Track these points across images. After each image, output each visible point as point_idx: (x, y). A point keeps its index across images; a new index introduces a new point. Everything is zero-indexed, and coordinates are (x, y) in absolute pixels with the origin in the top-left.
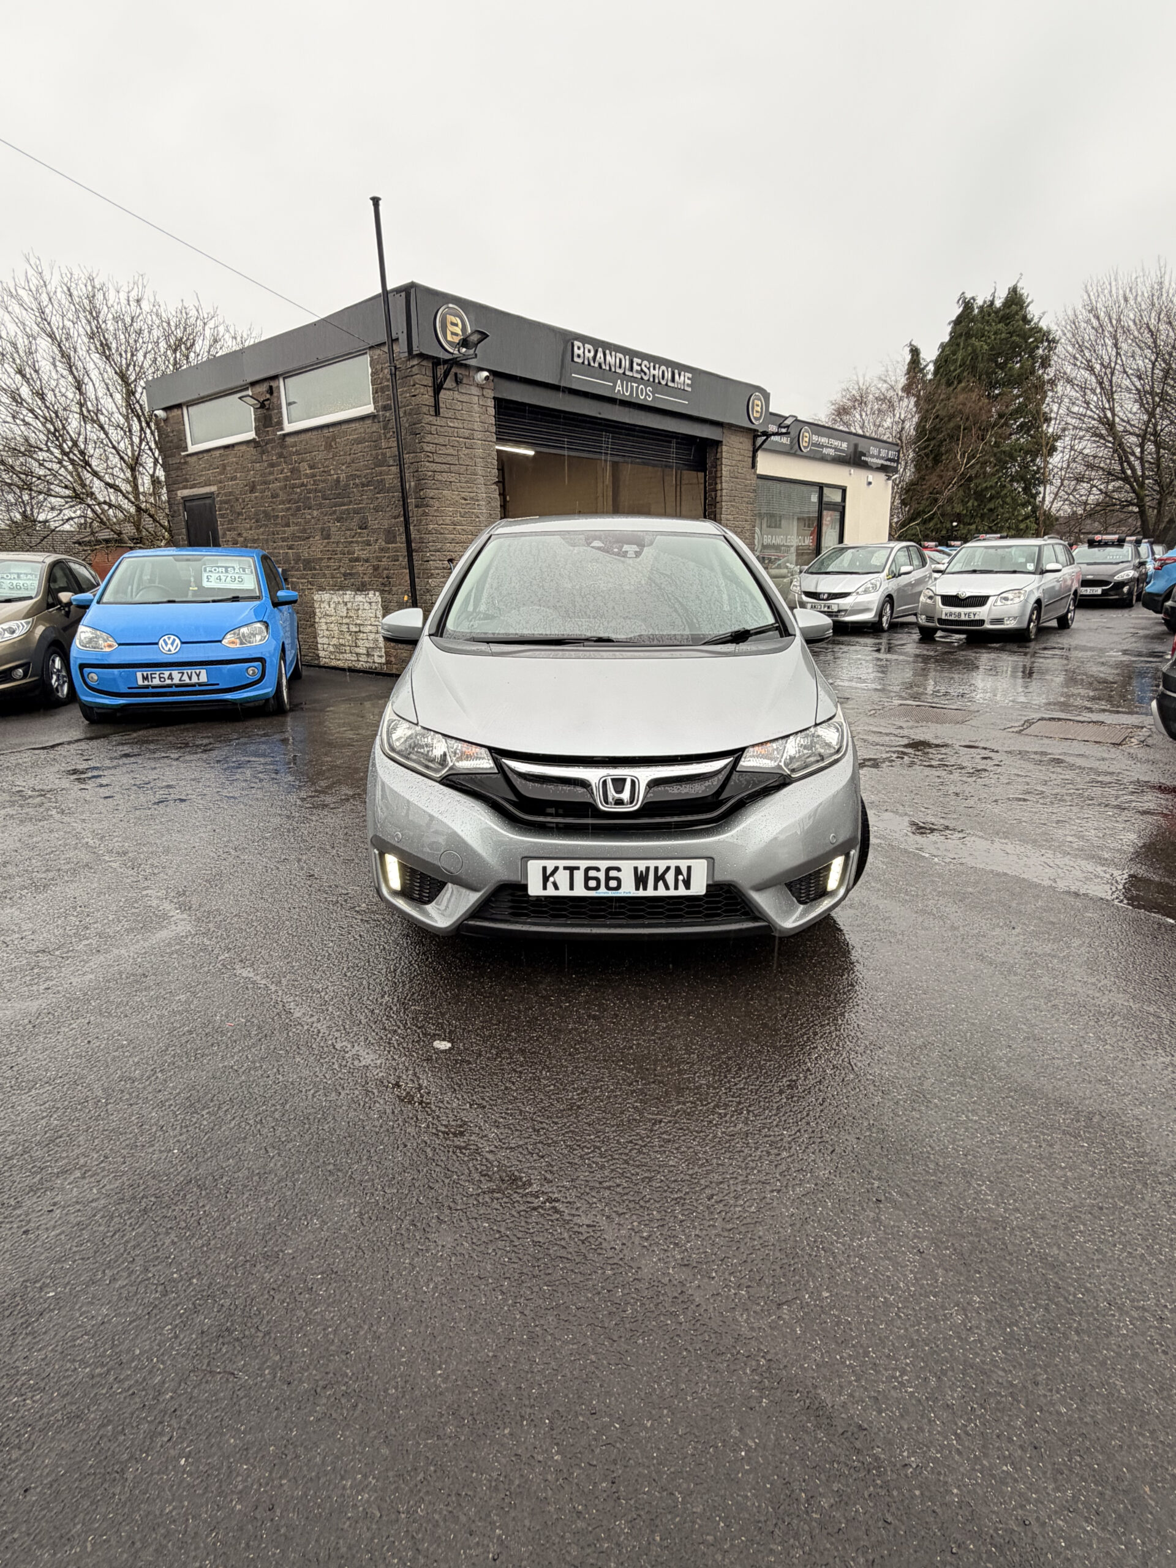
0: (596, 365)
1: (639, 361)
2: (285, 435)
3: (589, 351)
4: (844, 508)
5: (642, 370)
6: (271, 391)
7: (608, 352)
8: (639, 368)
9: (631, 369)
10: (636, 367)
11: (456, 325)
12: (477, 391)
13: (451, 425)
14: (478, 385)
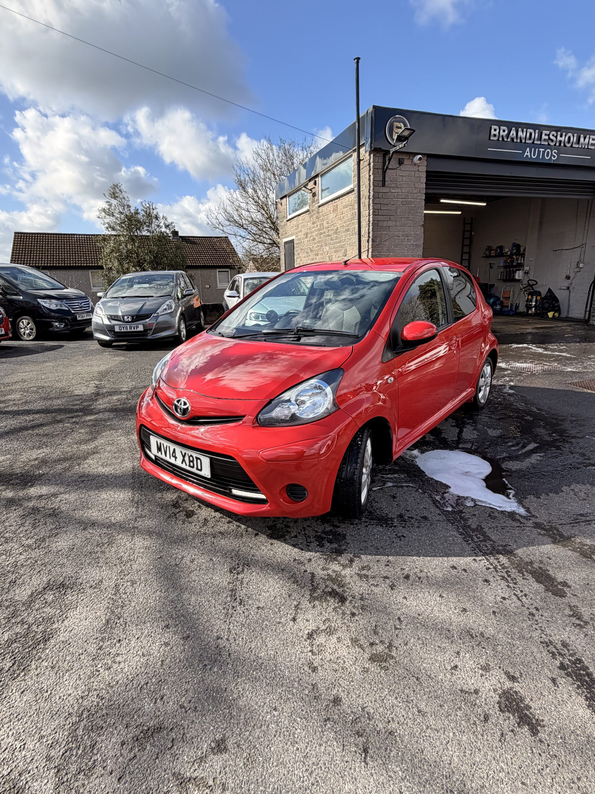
0: (509, 140)
1: (548, 132)
2: (319, 207)
3: (504, 131)
5: (549, 138)
6: (315, 184)
7: (520, 129)
8: (547, 137)
9: (540, 138)
10: (544, 137)
11: (400, 128)
12: (416, 168)
13: (393, 191)
14: (415, 164)
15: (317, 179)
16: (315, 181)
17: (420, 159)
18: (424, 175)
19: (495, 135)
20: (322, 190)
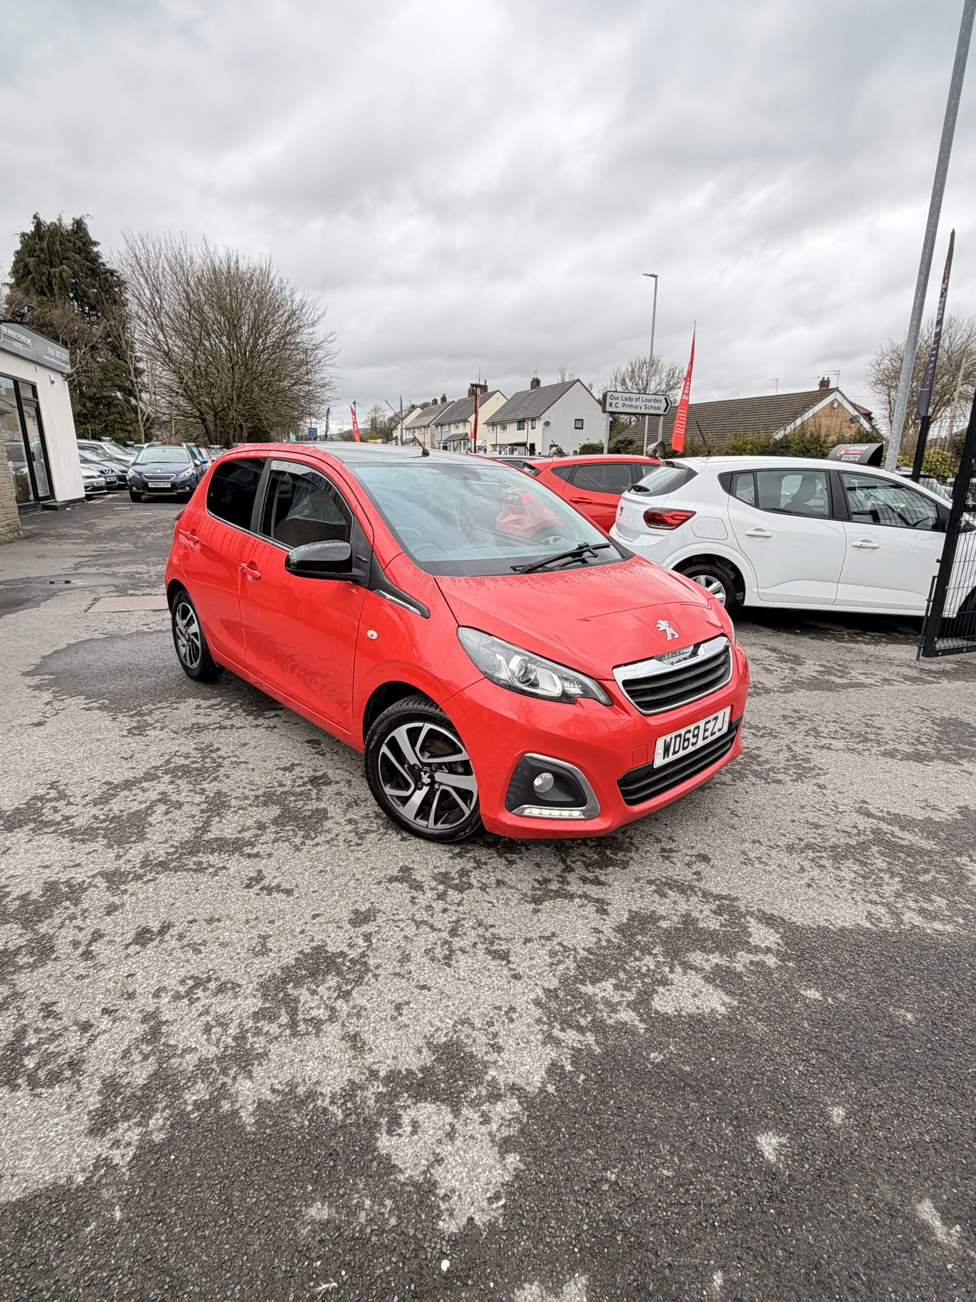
4: (38, 403)
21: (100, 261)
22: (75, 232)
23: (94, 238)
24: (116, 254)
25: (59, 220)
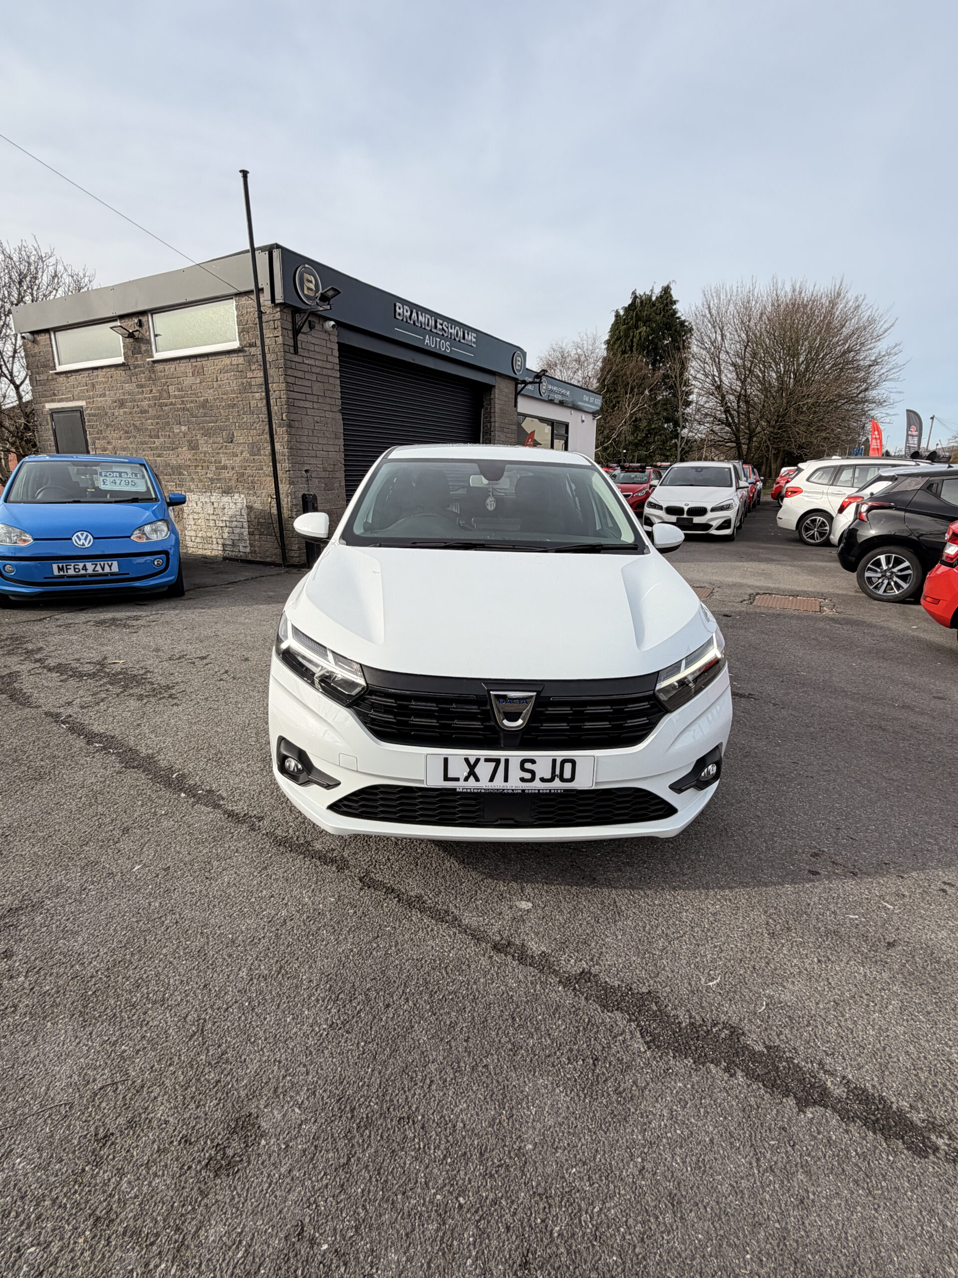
0: (411, 322)
1: (441, 322)
2: (154, 362)
3: (407, 311)
4: (567, 438)
5: (443, 329)
6: (140, 324)
7: (419, 313)
8: (441, 327)
9: (436, 327)
11: (311, 282)
12: (326, 336)
13: (307, 362)
14: (326, 332)
15: (144, 319)
16: (140, 321)
17: (333, 326)
18: (336, 347)
19: (399, 314)
20: (156, 336)
21: (678, 315)
22: (661, 297)
23: (675, 299)
24: (693, 308)
25: (652, 290)
